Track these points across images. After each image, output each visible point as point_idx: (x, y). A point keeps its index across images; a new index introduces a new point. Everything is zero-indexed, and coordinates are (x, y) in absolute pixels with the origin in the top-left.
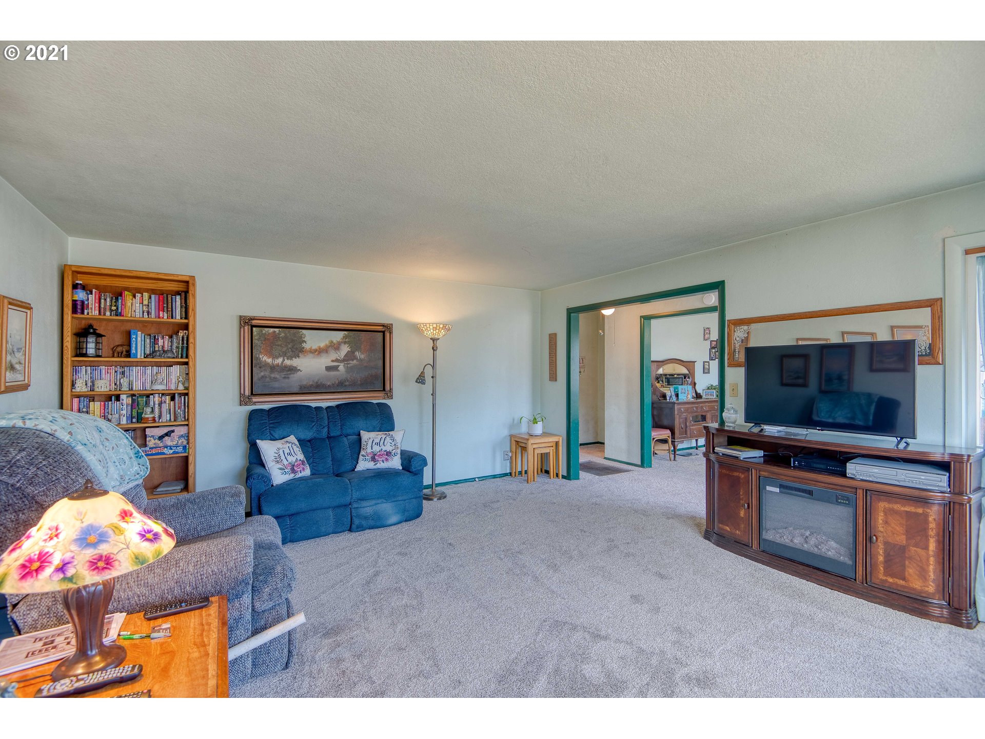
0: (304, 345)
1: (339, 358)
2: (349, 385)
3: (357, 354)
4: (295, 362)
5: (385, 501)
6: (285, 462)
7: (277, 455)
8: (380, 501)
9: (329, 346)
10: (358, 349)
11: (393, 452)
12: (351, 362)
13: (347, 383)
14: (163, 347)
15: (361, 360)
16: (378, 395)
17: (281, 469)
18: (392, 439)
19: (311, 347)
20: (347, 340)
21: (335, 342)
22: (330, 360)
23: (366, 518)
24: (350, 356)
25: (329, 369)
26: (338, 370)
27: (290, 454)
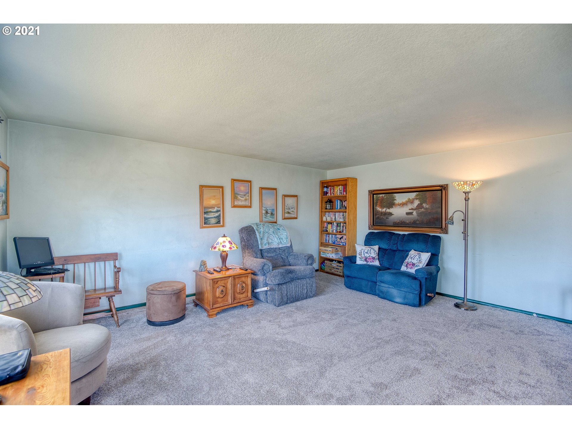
0: (395, 201)
1: (413, 208)
2: (419, 224)
3: (424, 205)
4: (391, 210)
5: (394, 288)
6: (363, 256)
7: (360, 252)
8: (391, 286)
9: (408, 201)
10: (425, 202)
11: (416, 264)
12: (420, 210)
13: (418, 222)
14: (345, 205)
15: (426, 209)
16: (436, 230)
17: (360, 258)
18: (419, 257)
19: (399, 203)
20: (418, 197)
21: (411, 199)
22: (408, 209)
23: (382, 292)
24: (419, 206)
25: (408, 214)
26: (413, 215)
27: (367, 253)
